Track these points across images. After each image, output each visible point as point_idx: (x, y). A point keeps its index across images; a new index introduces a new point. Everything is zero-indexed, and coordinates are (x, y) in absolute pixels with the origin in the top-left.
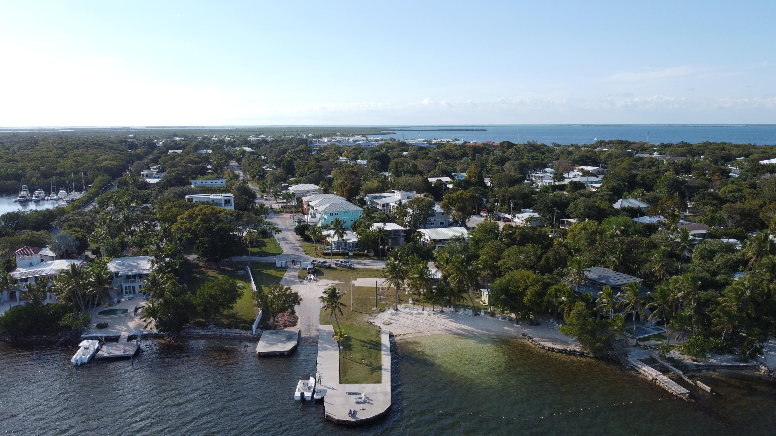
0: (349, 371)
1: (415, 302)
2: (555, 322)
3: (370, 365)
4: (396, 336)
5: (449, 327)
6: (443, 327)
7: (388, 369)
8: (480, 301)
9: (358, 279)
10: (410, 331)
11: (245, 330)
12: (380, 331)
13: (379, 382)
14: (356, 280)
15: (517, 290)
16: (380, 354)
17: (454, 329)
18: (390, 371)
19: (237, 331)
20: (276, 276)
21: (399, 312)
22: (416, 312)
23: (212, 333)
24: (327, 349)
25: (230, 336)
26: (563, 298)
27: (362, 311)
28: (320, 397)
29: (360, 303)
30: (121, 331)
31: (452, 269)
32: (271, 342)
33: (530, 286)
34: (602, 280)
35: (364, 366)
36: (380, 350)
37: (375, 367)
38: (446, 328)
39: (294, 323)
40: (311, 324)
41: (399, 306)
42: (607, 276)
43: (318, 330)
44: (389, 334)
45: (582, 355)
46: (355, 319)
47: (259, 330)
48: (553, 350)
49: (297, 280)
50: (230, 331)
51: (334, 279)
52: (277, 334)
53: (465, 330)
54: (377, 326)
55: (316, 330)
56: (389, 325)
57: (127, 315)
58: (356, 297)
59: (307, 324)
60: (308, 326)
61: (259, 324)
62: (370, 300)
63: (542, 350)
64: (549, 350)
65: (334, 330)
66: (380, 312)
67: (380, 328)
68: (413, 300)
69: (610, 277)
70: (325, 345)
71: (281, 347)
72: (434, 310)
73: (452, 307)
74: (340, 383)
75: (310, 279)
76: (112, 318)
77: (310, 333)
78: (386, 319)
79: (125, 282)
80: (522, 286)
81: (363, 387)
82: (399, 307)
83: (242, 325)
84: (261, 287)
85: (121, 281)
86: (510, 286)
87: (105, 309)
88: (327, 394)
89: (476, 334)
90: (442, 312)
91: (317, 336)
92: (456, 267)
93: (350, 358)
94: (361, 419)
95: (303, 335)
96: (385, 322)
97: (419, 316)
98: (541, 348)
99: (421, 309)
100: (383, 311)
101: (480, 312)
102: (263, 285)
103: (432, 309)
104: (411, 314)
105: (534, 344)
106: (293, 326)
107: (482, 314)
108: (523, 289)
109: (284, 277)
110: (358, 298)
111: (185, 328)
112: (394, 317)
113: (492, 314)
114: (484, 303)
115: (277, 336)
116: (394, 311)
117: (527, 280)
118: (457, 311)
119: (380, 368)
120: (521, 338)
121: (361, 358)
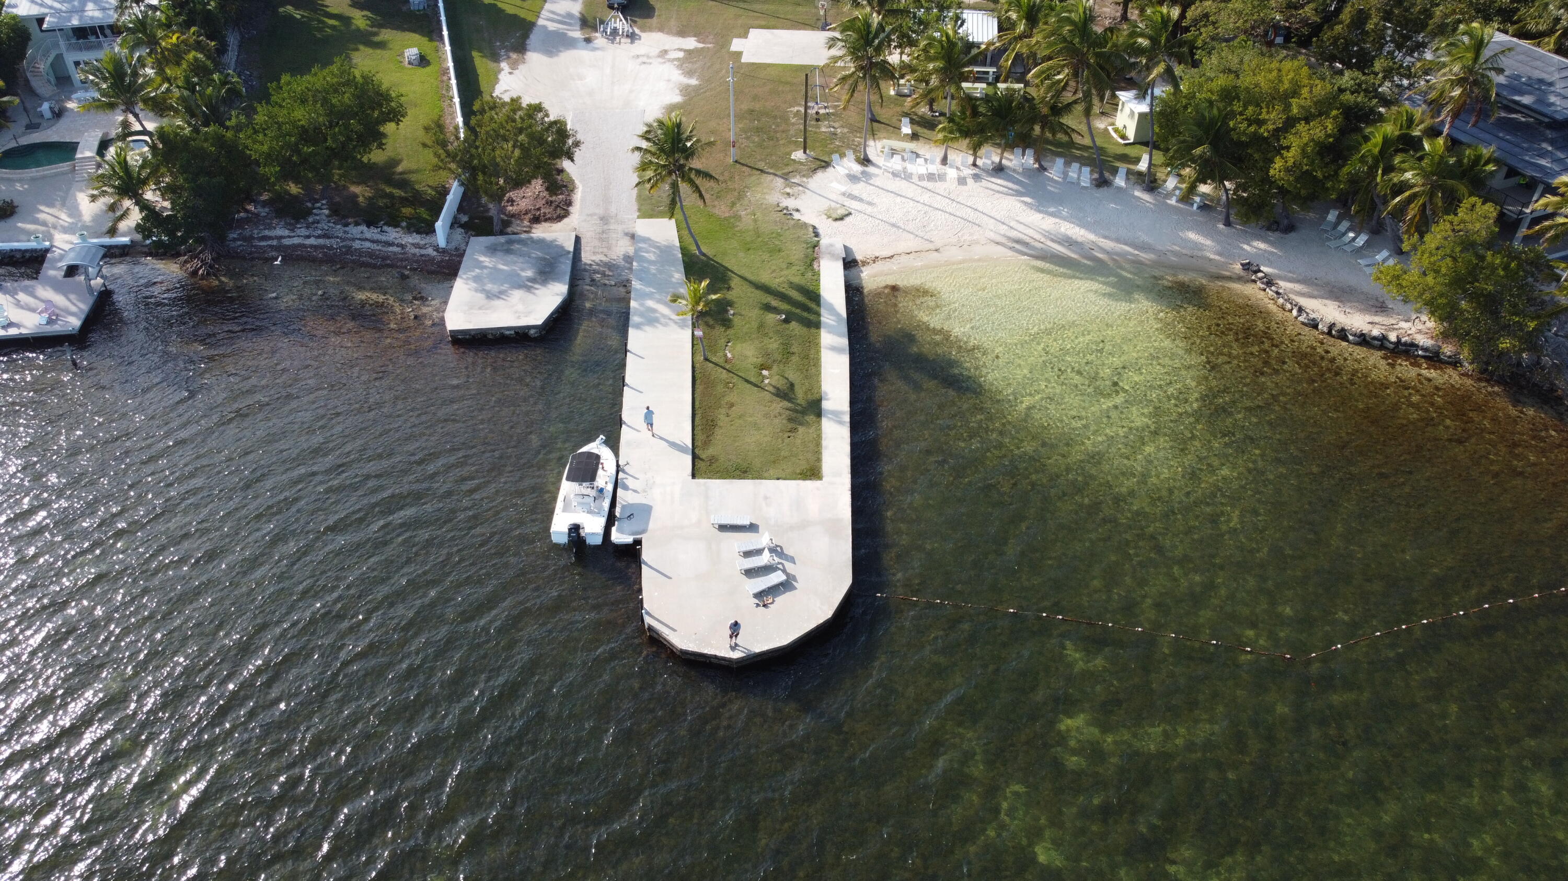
0: (722, 420)
1: (919, 130)
2: (1345, 225)
3: (785, 393)
4: (865, 263)
5: (1021, 228)
6: (1003, 229)
7: (842, 413)
8: (1110, 128)
9: (753, 33)
10: (908, 243)
11: (418, 232)
12: (816, 245)
13: (813, 472)
14: (745, 35)
15: (1255, 133)
16: (817, 345)
17: (1038, 237)
18: (847, 418)
19: (393, 234)
20: (515, 16)
21: (871, 169)
22: (922, 170)
23: (321, 241)
24: (657, 320)
25: (371, 254)
26: (1408, 175)
27: (761, 165)
28: (629, 539)
29: (758, 130)
30: (55, 227)
31: (1050, 45)
32: (489, 286)
33: (1299, 120)
34: (1522, 93)
35: (768, 396)
36: (817, 325)
37: (803, 403)
38: (1014, 234)
39: (561, 212)
40: (613, 210)
41: (871, 143)
42: (1541, 81)
43: (633, 236)
44: (844, 259)
45: (1434, 358)
46: (741, 196)
47: (459, 233)
48: (1343, 335)
49: (577, 34)
50: (371, 233)
51: (682, 33)
52: (508, 251)
53: (1070, 242)
54: (805, 225)
55: (626, 234)
56: (841, 219)
57: (73, 169)
58: (745, 107)
59: (600, 211)
60: (604, 219)
61: (461, 209)
62: (785, 119)
63: (1307, 329)
64: (1329, 333)
65: (680, 238)
66: (815, 170)
67: (817, 235)
68: (912, 122)
69: (1551, 84)
70: (650, 303)
71: (520, 307)
72: (974, 165)
73: (1030, 152)
74: (694, 476)
75: (615, 32)
76: (33, 179)
77: (609, 248)
78: (833, 197)
79: (71, 47)
80: (1273, 117)
81: (766, 498)
82: (874, 149)
83: (407, 211)
84: (472, 59)
85: (56, 45)
86: (1233, 115)
87: (13, 144)
88: (651, 525)
89: (1100, 256)
90: (999, 170)
91: (628, 259)
92: (1064, 40)
93: (727, 360)
94: (758, 650)
95: (587, 257)
96: (830, 209)
97: (930, 185)
98: (1303, 323)
99: (938, 160)
100: (825, 165)
101: (1115, 171)
102: (480, 51)
103: (971, 159)
104: (908, 177)
105: (1283, 308)
106: (560, 218)
107: (1120, 181)
108: (1277, 130)
109: (541, 22)
110: (751, 111)
111: (241, 223)
112: (859, 189)
113: (1150, 183)
114: (1124, 137)
115: (511, 258)
116: (857, 168)
117: (1294, 101)
118: (1043, 169)
119: (815, 408)
120: (1239, 279)
121: (760, 361)
